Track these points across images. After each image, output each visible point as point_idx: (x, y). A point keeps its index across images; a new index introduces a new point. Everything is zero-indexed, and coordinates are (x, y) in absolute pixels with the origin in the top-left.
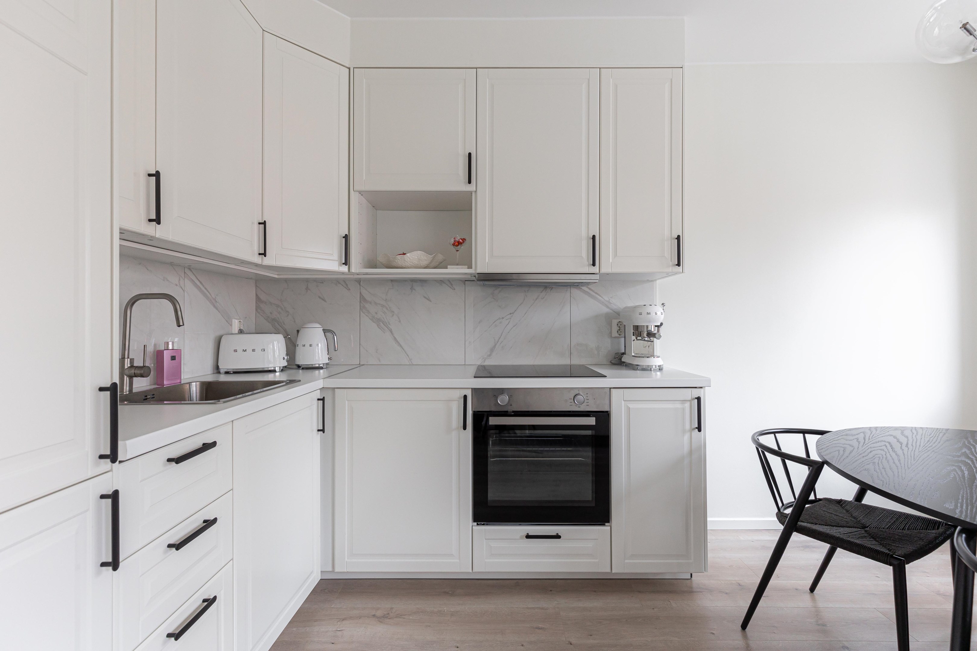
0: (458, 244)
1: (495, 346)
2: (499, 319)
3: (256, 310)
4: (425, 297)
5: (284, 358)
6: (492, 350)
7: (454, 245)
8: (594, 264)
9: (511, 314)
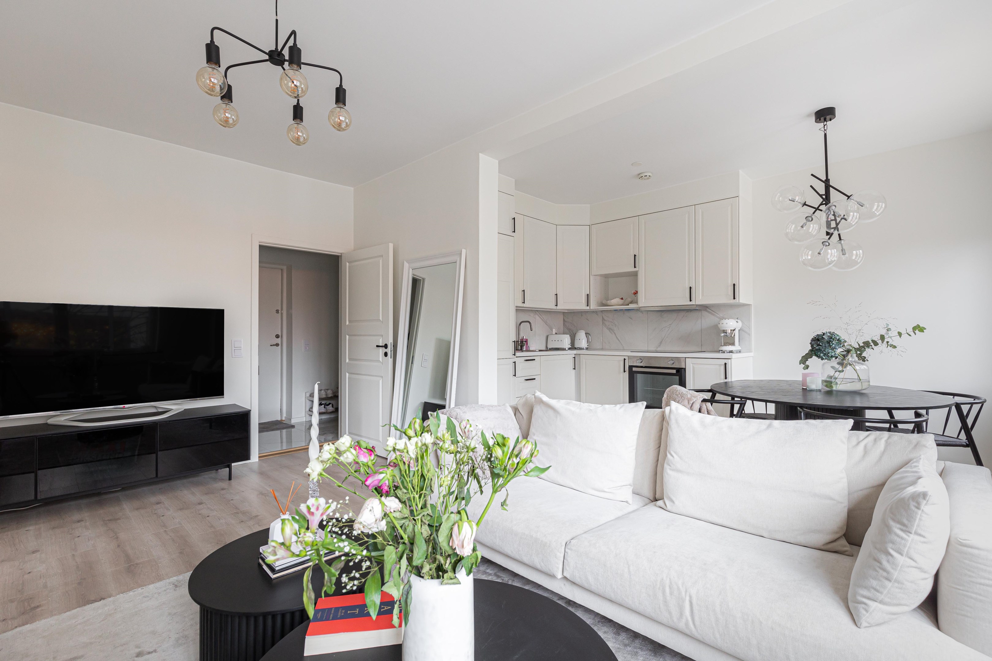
0: (634, 294)
1: (662, 341)
2: (664, 327)
3: (563, 325)
4: (629, 318)
5: (569, 344)
6: (661, 343)
8: (691, 300)
9: (670, 325)
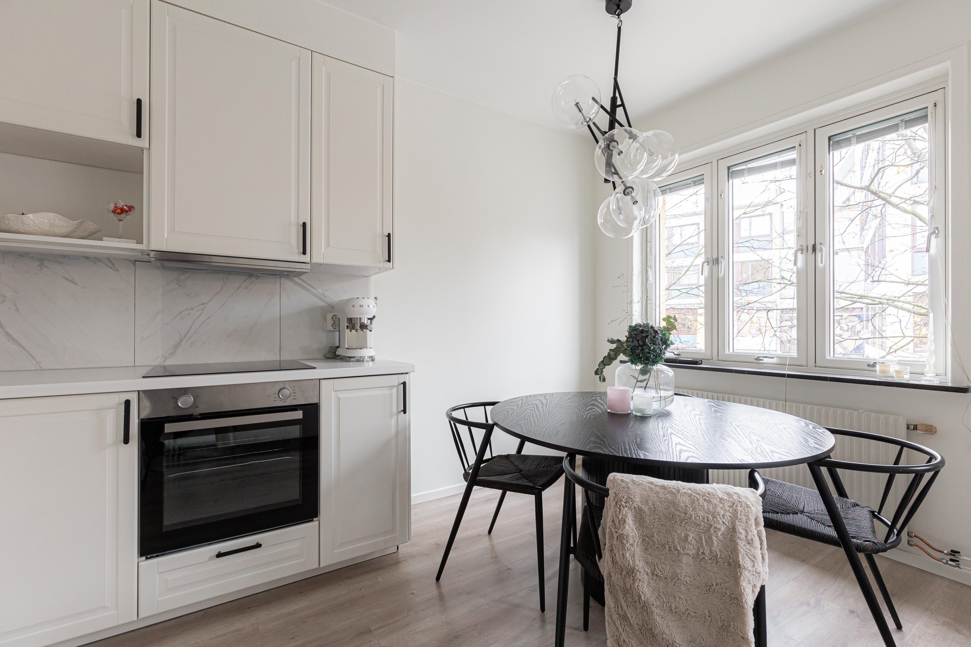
0: (120, 211)
2: (188, 309)
4: (65, 278)
6: (177, 347)
7: (114, 212)
8: (304, 253)
9: (203, 304)
